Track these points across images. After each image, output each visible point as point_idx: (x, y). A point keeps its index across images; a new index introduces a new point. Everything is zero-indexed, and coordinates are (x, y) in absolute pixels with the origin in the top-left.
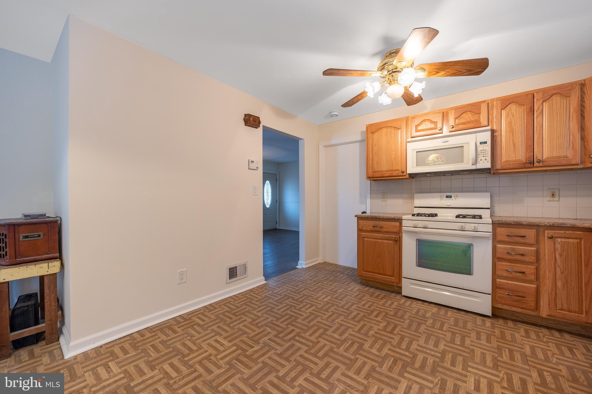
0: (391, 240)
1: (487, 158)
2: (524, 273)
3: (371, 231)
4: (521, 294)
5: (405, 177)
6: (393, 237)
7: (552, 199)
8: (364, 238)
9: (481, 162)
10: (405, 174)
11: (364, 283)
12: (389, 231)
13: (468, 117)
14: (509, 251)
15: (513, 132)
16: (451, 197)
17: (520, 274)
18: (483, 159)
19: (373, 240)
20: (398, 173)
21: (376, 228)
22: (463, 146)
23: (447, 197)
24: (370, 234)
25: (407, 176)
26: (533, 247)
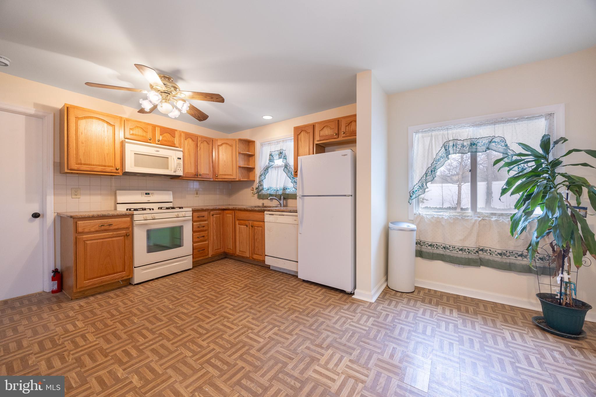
0: (122, 236)
1: (181, 169)
2: (204, 236)
3: (97, 232)
4: (203, 249)
5: (118, 174)
6: (124, 233)
7: (196, 196)
8: (86, 242)
9: (178, 171)
10: (119, 171)
11: (77, 297)
12: (120, 227)
13: (168, 136)
14: (198, 226)
15: (190, 155)
16: (149, 194)
17: (202, 238)
18: (179, 169)
19: (99, 241)
20: (112, 170)
21: (103, 228)
22: (168, 158)
23: (146, 194)
24: (95, 235)
25: (121, 174)
26: (206, 221)
